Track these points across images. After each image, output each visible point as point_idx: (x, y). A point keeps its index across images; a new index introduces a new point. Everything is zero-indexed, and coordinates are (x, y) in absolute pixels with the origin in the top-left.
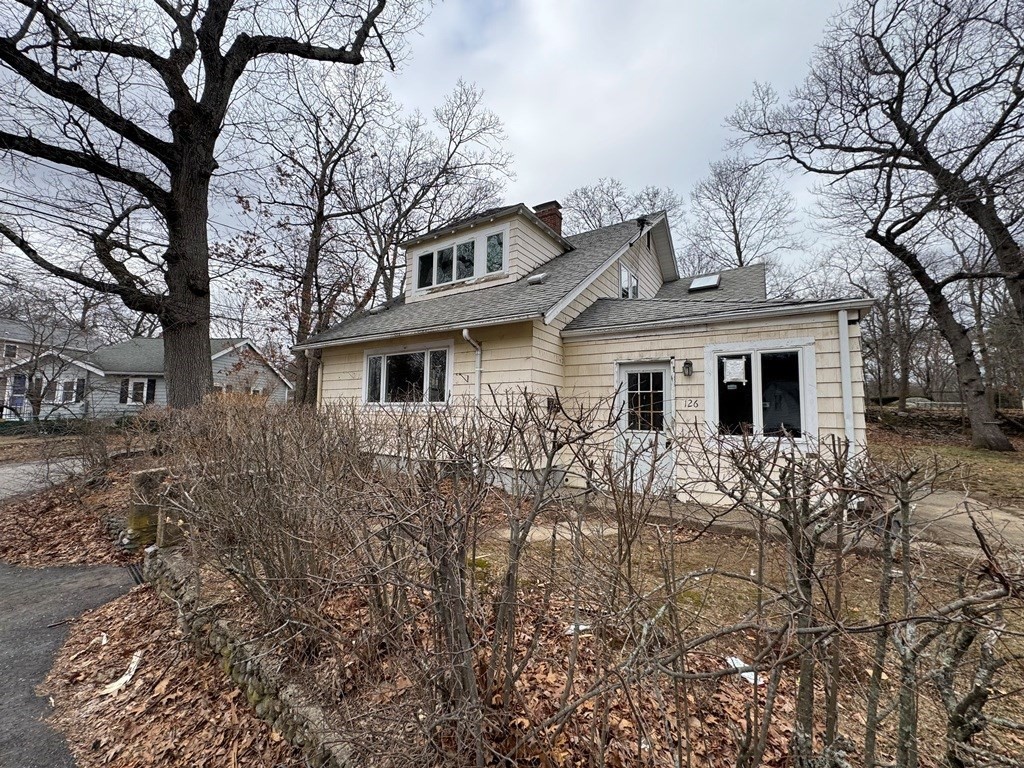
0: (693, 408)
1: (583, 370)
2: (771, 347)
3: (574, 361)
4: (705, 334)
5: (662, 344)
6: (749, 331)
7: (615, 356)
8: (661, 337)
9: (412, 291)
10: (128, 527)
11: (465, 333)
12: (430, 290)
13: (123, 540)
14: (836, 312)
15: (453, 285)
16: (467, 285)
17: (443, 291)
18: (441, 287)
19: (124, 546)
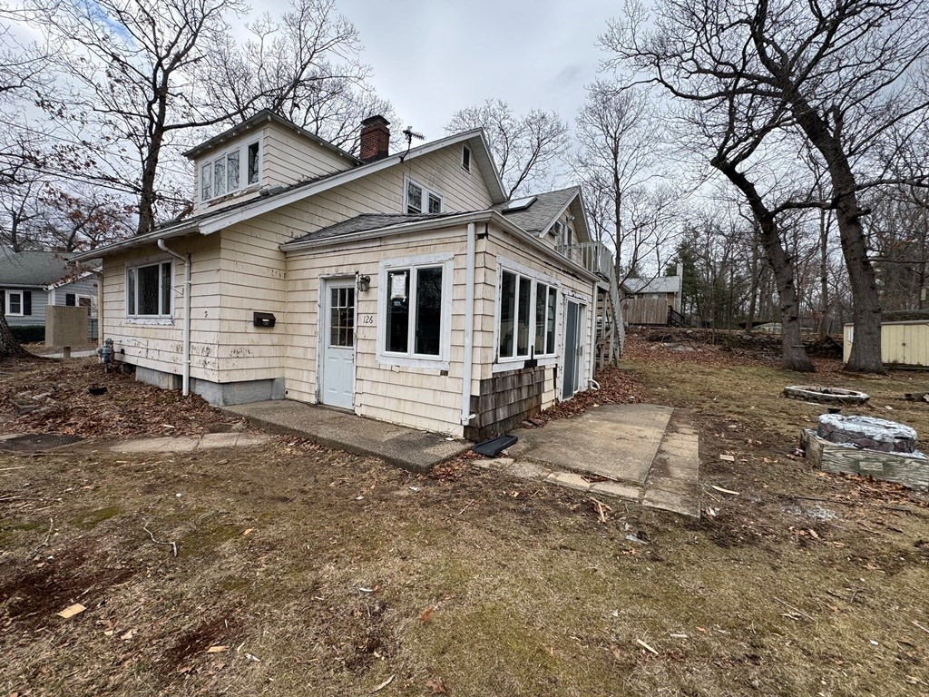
0: (369, 324)
1: (299, 286)
2: (424, 262)
3: (293, 276)
4: (380, 249)
5: (351, 259)
6: (410, 245)
7: (320, 271)
8: (350, 252)
9: (198, 204)
11: (160, 243)
12: (210, 202)
14: (466, 225)
15: (225, 197)
16: (235, 198)
17: (219, 203)
18: (217, 200)
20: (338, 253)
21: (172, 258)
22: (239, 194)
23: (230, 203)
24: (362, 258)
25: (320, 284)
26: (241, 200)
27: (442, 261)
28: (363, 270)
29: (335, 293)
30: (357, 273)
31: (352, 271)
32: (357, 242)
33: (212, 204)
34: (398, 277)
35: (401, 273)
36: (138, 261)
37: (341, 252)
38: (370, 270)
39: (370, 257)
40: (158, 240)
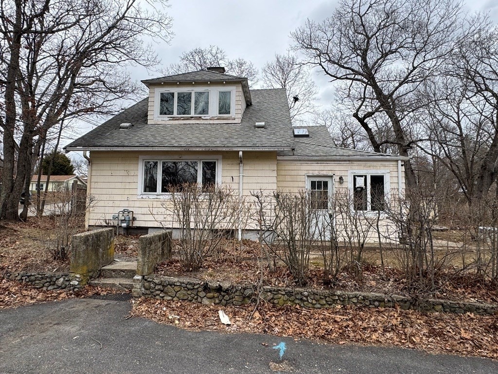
1: (288, 178)
2: (374, 173)
3: (283, 173)
4: (348, 165)
5: (329, 168)
6: (366, 165)
8: (329, 164)
9: (155, 116)
10: (74, 274)
11: (241, 153)
12: (171, 117)
13: (71, 283)
14: (397, 161)
15: (192, 117)
16: (203, 119)
17: (183, 120)
18: (182, 117)
19: (74, 286)
20: (319, 164)
21: (218, 160)
22: (208, 118)
23: (198, 122)
24: (337, 168)
25: (306, 178)
26: (211, 122)
27: (383, 173)
28: (338, 174)
29: (313, 183)
30: (334, 175)
31: (330, 174)
32: (334, 161)
33: (174, 119)
34: (359, 178)
35: (362, 176)
36: (163, 157)
37: (322, 164)
38: (342, 174)
39: (342, 168)
40: (239, 152)
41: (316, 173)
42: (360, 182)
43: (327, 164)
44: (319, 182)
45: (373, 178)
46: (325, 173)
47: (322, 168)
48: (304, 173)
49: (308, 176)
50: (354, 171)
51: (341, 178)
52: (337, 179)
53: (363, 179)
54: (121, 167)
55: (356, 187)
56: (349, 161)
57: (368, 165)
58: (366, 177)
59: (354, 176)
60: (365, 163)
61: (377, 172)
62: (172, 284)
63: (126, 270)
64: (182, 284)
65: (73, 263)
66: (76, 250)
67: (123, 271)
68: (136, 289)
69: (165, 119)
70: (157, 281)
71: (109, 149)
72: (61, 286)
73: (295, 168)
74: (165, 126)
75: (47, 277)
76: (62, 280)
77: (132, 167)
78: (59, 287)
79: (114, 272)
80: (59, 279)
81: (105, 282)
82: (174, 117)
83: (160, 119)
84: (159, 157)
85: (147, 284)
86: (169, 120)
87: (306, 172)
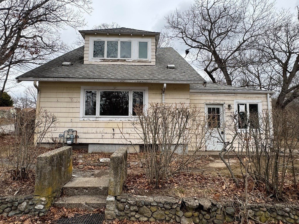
0: (231, 120)
2: (252, 102)
4: (234, 96)
5: (221, 98)
6: (246, 97)
9: (89, 58)
10: (38, 197)
11: (165, 85)
12: (102, 59)
13: (36, 207)
14: (267, 94)
15: (119, 60)
16: (127, 62)
17: (111, 61)
18: (111, 60)
19: (40, 211)
20: (214, 96)
21: (145, 90)
22: (131, 61)
23: (123, 63)
24: (226, 98)
25: (205, 106)
26: (133, 64)
27: (258, 102)
28: (227, 102)
29: (209, 109)
30: (224, 103)
31: (222, 102)
32: (224, 93)
33: (104, 60)
34: (242, 106)
35: (243, 104)
36: (101, 88)
37: (216, 96)
38: (230, 103)
39: (230, 98)
40: (163, 84)
41: (212, 102)
42: (242, 109)
43: (219, 96)
44: (214, 109)
45: (250, 105)
46: (218, 102)
47: (216, 98)
48: (203, 102)
49: (206, 104)
50: (238, 101)
51: (229, 106)
52: (227, 107)
53: (244, 106)
54: (66, 95)
55: (240, 112)
56: (234, 93)
57: (248, 97)
58: (246, 105)
59: (238, 104)
60: (245, 95)
61: (254, 101)
62: (148, 205)
63: (89, 187)
64: (160, 204)
65: (37, 186)
66: (41, 171)
67: (86, 188)
68: (110, 212)
69: (97, 60)
70: (132, 202)
71: (56, 80)
72: (24, 211)
73: (197, 98)
74: (98, 66)
75: (8, 201)
76: (25, 204)
77: (75, 95)
78: (21, 212)
79: (76, 190)
80: (21, 203)
81: (70, 202)
82: (104, 59)
83: (94, 60)
84: (98, 88)
85: (120, 205)
86: (101, 61)
87: (204, 101)
